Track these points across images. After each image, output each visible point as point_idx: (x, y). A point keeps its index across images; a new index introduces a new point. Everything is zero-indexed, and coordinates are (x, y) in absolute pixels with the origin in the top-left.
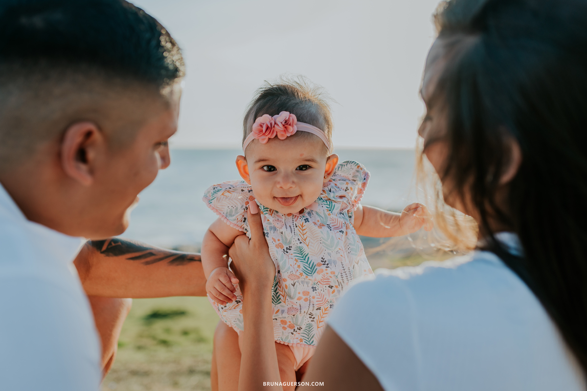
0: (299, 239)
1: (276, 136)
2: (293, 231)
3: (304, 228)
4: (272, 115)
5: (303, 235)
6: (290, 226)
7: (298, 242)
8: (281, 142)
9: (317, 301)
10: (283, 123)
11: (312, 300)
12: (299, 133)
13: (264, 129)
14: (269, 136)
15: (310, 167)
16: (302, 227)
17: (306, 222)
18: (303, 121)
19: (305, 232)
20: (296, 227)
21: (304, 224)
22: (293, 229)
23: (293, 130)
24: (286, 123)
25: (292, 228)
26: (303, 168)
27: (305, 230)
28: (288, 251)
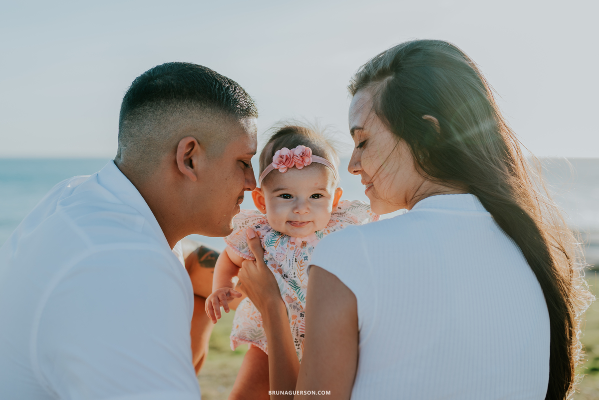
0: (294, 273)
1: (295, 166)
2: (291, 265)
3: (302, 265)
4: (290, 148)
5: (300, 271)
6: (290, 260)
7: (293, 276)
8: (299, 171)
9: (301, 326)
10: (301, 155)
11: (297, 323)
12: (313, 164)
13: (284, 160)
14: (288, 166)
15: (322, 196)
16: (301, 263)
17: (305, 260)
18: (316, 155)
19: (302, 268)
20: (296, 261)
21: (303, 261)
22: (291, 264)
23: (309, 160)
24: (304, 154)
25: (291, 262)
26: (316, 196)
27: (302, 266)
28: (285, 277)
